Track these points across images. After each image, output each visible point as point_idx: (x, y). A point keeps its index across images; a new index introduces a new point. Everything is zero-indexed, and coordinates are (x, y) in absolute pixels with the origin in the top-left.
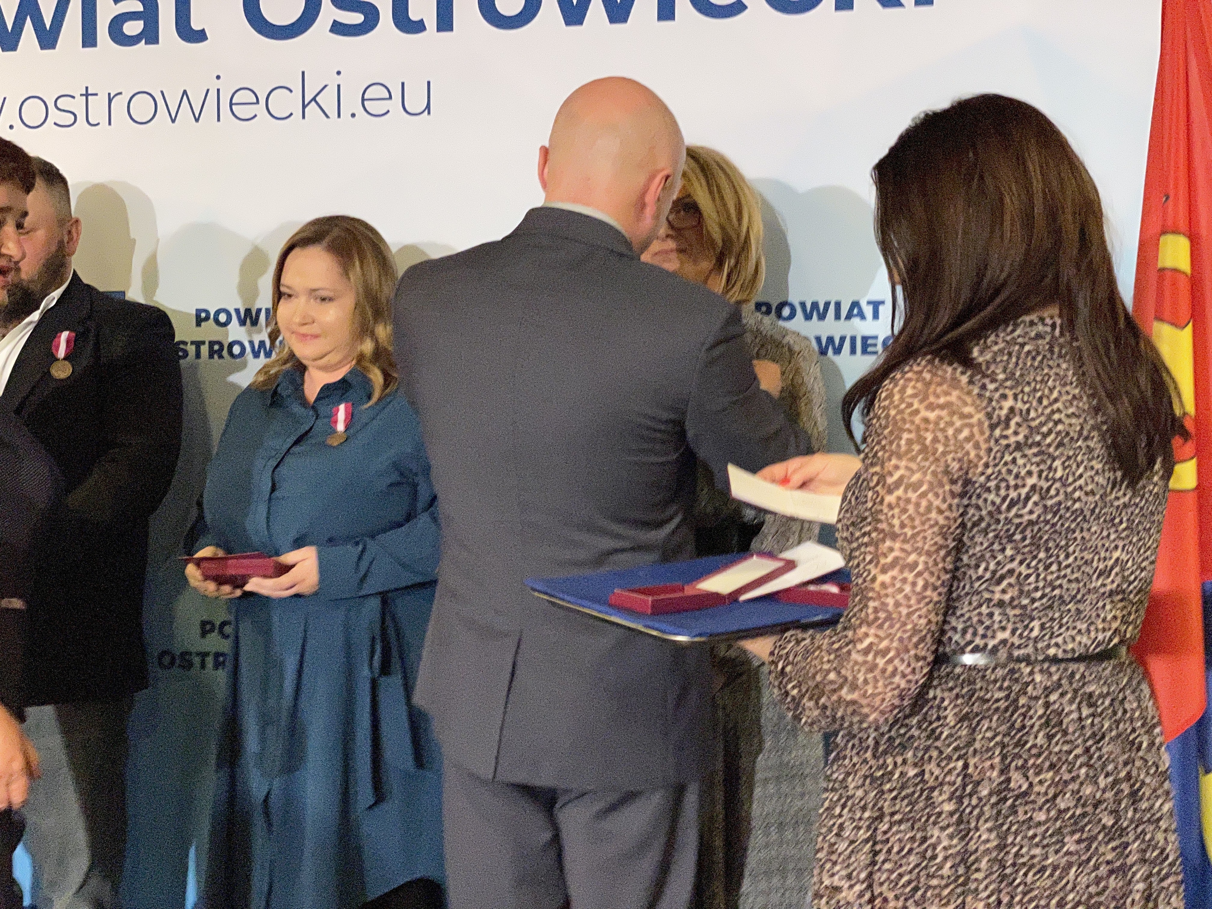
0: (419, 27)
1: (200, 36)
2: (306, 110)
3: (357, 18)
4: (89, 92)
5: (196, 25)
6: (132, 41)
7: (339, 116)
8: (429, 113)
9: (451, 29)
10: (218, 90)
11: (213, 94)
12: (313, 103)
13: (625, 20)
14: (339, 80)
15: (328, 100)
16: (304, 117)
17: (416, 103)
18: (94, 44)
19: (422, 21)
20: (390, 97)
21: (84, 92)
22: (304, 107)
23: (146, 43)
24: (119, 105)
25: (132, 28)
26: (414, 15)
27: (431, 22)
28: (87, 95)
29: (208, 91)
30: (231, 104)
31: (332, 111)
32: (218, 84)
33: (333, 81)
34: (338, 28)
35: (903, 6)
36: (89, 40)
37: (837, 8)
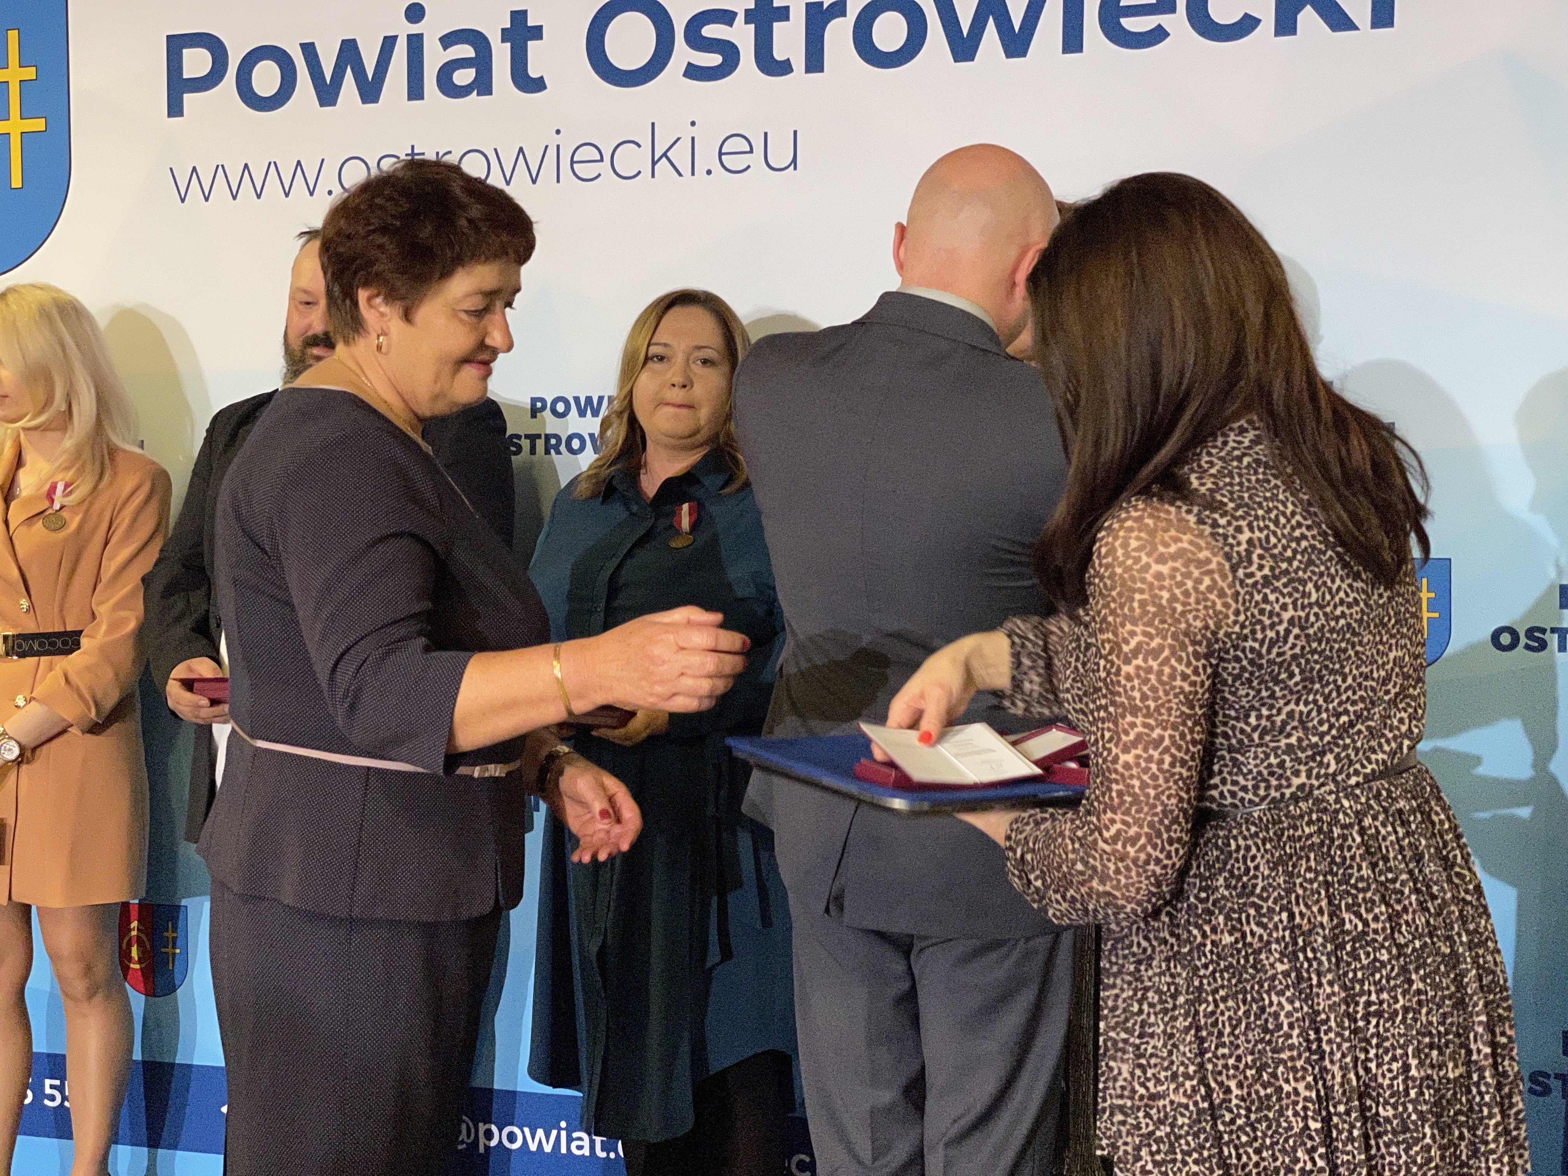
0: (784, 68)
1: (538, 85)
2: (656, 167)
3: (714, 60)
4: (416, 151)
5: (533, 73)
6: (461, 92)
7: (693, 174)
8: (795, 168)
9: (820, 69)
10: (558, 147)
11: (552, 153)
12: (664, 159)
13: (1023, 54)
14: (693, 132)
15: (680, 155)
16: (653, 176)
17: (780, 155)
19: (787, 62)
20: (751, 151)
21: (410, 152)
22: (654, 163)
23: (478, 94)
25: (464, 77)
26: (779, 55)
27: (799, 62)
29: (547, 147)
30: (572, 162)
31: (686, 169)
32: (558, 139)
33: (687, 134)
34: (693, 72)
35: (1357, 28)
36: (415, 91)
37: (1278, 33)
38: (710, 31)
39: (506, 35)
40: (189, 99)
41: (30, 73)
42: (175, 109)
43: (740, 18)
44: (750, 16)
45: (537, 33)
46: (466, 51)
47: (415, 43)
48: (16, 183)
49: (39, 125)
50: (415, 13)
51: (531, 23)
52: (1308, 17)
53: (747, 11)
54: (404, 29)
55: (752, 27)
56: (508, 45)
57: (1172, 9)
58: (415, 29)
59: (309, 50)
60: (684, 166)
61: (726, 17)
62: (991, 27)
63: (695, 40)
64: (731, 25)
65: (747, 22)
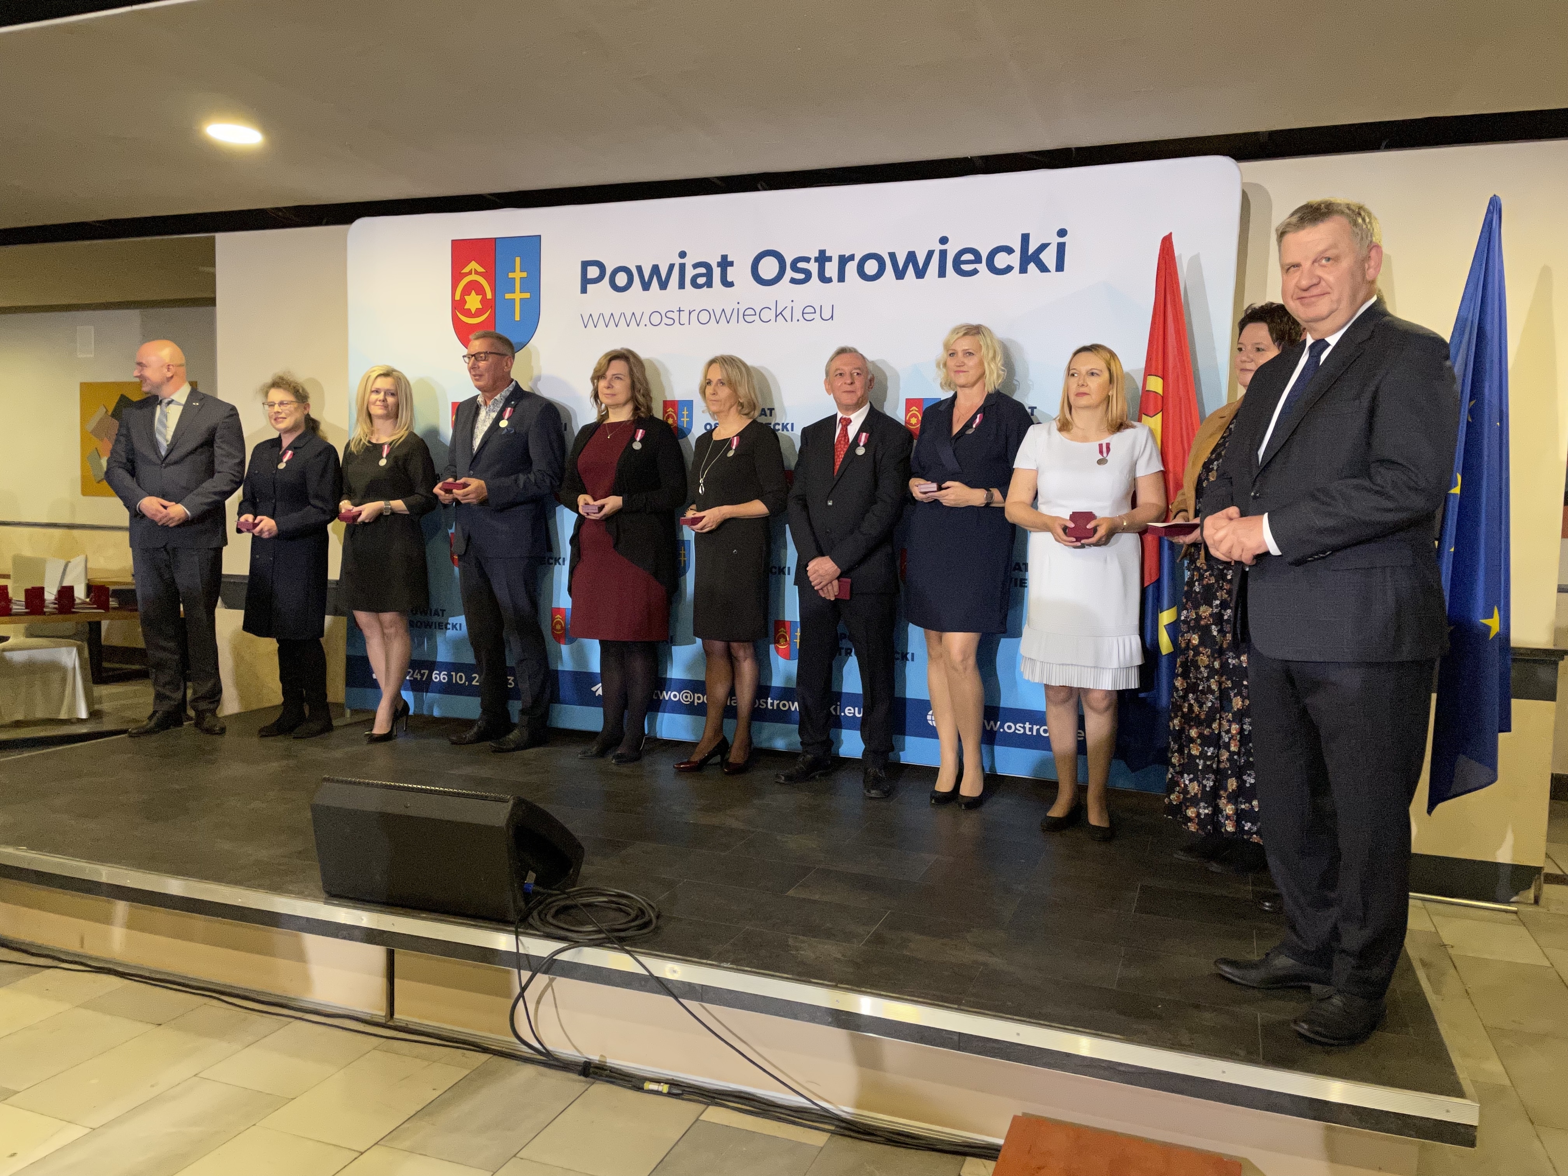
0: (829, 280)
1: (731, 284)
2: (777, 318)
3: (801, 276)
4: (681, 309)
5: (729, 279)
6: (699, 287)
7: (792, 321)
8: (832, 319)
9: (843, 281)
10: (738, 309)
11: (735, 312)
12: (780, 315)
13: (923, 277)
14: (792, 304)
15: (787, 313)
16: (776, 321)
17: (827, 314)
18: (684, 288)
19: (831, 278)
20: (815, 312)
21: (678, 310)
22: (776, 316)
23: (707, 287)
24: (694, 315)
25: (701, 280)
26: (827, 275)
27: (835, 278)
28: (680, 311)
29: (734, 309)
30: (744, 315)
32: (738, 306)
33: (790, 305)
34: (793, 281)
35: (1049, 271)
36: (682, 285)
37: (1020, 273)
38: (801, 265)
39: (719, 265)
40: (589, 286)
41: (524, 275)
42: (584, 290)
43: (813, 260)
44: (816, 260)
45: (731, 264)
46: (702, 270)
47: (682, 267)
48: (517, 318)
49: (527, 295)
50: (683, 255)
51: (729, 259)
52: (1032, 267)
53: (815, 258)
54: (678, 261)
55: (817, 264)
56: (720, 268)
57: (981, 263)
58: (682, 261)
59: (639, 269)
60: (789, 318)
61: (807, 260)
62: (911, 266)
63: (794, 268)
64: (809, 262)
65: (815, 261)
